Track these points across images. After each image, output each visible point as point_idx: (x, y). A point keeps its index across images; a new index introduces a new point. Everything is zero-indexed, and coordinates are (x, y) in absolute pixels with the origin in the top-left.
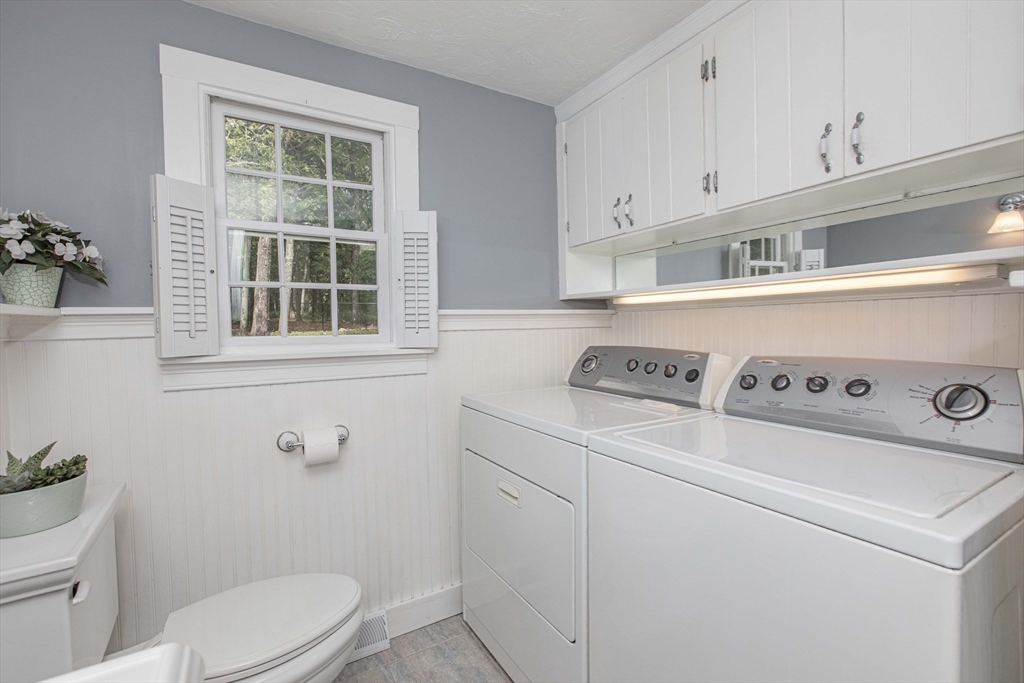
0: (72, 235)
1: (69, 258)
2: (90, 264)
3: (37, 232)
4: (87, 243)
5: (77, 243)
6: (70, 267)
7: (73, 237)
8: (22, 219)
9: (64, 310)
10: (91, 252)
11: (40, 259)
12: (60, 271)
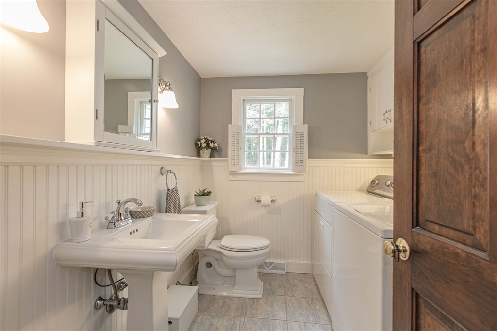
0: (213, 141)
1: (212, 147)
2: (216, 148)
3: (207, 140)
4: (216, 143)
5: (213, 143)
6: (212, 148)
7: (213, 142)
8: (205, 138)
9: (211, 159)
10: (216, 145)
11: (207, 147)
12: (210, 150)
